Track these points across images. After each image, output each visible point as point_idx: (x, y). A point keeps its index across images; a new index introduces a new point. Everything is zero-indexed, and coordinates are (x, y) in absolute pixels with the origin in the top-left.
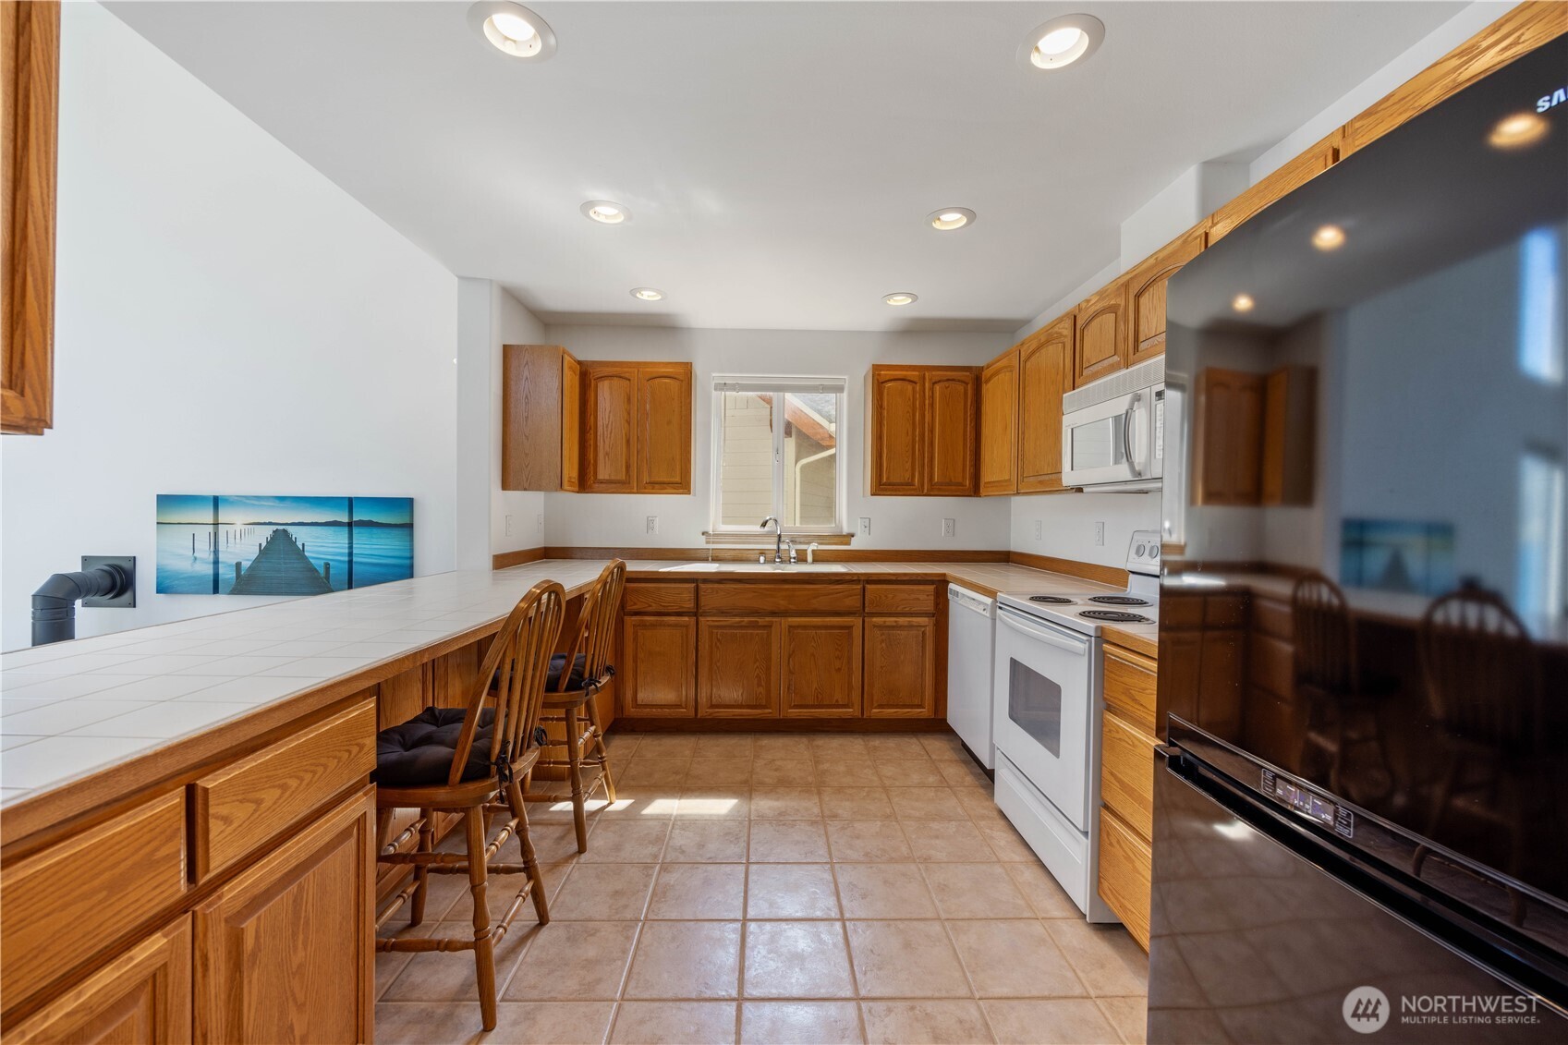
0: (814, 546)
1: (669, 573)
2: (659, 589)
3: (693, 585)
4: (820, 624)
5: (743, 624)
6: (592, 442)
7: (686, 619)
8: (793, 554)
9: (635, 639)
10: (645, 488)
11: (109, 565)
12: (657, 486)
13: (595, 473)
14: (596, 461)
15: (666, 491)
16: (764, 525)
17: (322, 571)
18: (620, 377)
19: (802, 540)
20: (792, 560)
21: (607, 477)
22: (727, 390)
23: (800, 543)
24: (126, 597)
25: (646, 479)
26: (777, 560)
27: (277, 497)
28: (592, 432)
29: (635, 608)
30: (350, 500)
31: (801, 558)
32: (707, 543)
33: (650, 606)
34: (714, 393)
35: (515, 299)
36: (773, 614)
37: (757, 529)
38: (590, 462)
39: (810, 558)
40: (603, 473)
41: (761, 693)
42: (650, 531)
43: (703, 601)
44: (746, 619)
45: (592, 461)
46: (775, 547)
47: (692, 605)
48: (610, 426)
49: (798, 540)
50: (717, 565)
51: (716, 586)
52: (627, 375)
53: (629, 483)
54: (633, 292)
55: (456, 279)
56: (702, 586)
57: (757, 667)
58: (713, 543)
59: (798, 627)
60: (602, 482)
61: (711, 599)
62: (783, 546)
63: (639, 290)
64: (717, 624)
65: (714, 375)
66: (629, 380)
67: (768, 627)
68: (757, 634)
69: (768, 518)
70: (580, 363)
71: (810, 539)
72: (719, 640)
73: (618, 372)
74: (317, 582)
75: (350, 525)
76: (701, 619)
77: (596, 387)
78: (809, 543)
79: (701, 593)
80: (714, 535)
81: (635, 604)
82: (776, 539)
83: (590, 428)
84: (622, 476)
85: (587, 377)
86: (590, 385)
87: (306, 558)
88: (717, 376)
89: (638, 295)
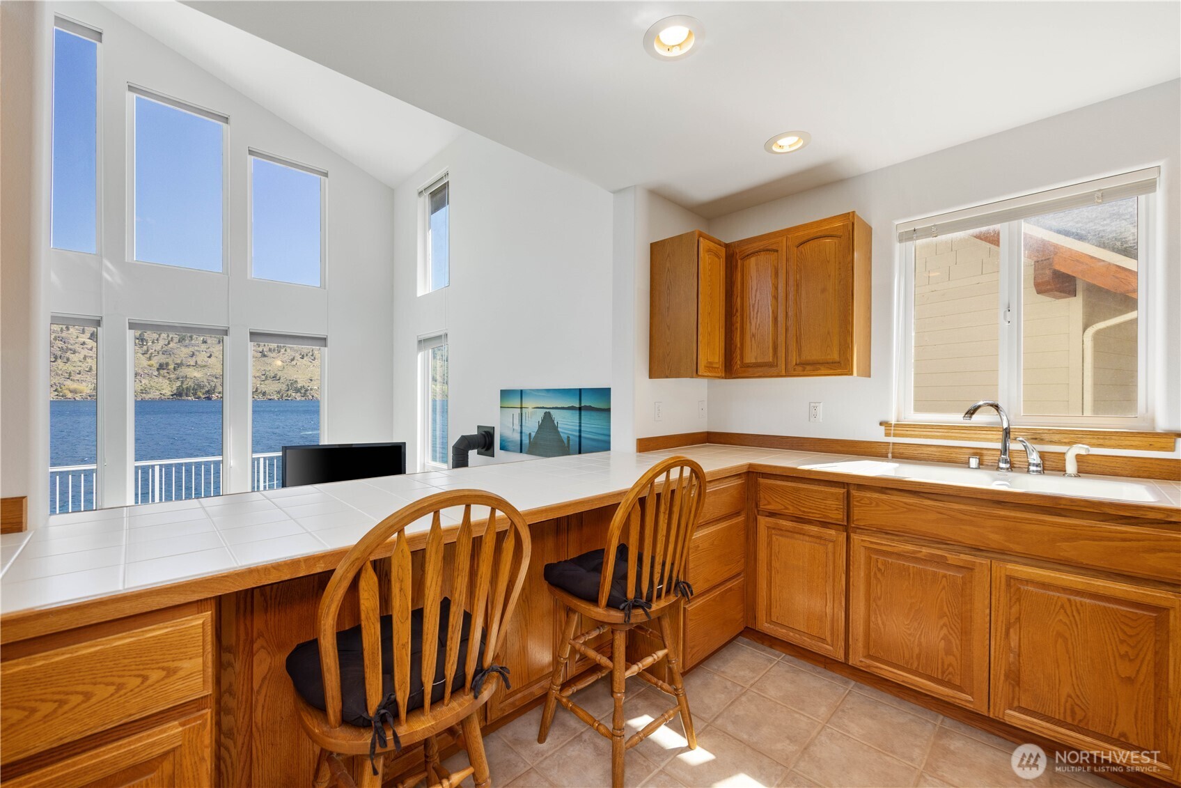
0: (1081, 449)
1: (809, 472)
2: (798, 490)
3: (842, 491)
4: (1080, 587)
5: (918, 555)
6: (738, 325)
7: (833, 532)
8: (1034, 458)
9: (770, 544)
10: (795, 370)
11: (485, 432)
12: (808, 368)
13: (742, 358)
14: (742, 344)
15: (819, 372)
16: (971, 412)
17: (566, 441)
18: (768, 250)
19: (1056, 437)
20: (1032, 468)
21: (753, 361)
22: (918, 238)
23: (1051, 442)
24: (490, 452)
25: (794, 359)
26: (1002, 465)
27: (548, 391)
28: (738, 314)
29: (771, 507)
30: (580, 390)
31: (1050, 465)
32: (887, 435)
33: (786, 508)
34: (898, 247)
35: (662, 197)
36: (976, 550)
37: (957, 418)
38: (736, 346)
39: (1071, 467)
40: (751, 357)
41: (950, 665)
42: (812, 419)
43: (857, 513)
44: (925, 550)
45: (739, 345)
46: (999, 446)
47: (841, 517)
48: (756, 305)
49: (1046, 437)
50: (895, 465)
51: (875, 495)
52: (774, 247)
53: (777, 366)
54: (768, 146)
55: (612, 194)
56: (854, 493)
57: (945, 625)
58: (895, 435)
59: (1028, 582)
60: (748, 366)
61: (868, 510)
62: (1013, 446)
63: (773, 140)
64: (875, 546)
65: (897, 223)
66: (777, 251)
67: (969, 568)
68: (945, 576)
69: (981, 403)
70: (727, 246)
71: (1073, 437)
72: (880, 570)
73: (766, 246)
74: (562, 448)
75: (580, 409)
76: (854, 536)
77: (743, 266)
78: (1070, 443)
79: (854, 503)
80: (896, 425)
81: (769, 503)
82: (1000, 435)
83: (737, 310)
84: (769, 358)
85: (734, 258)
86: (737, 265)
87: (558, 432)
88: (902, 223)
89: (775, 148)
